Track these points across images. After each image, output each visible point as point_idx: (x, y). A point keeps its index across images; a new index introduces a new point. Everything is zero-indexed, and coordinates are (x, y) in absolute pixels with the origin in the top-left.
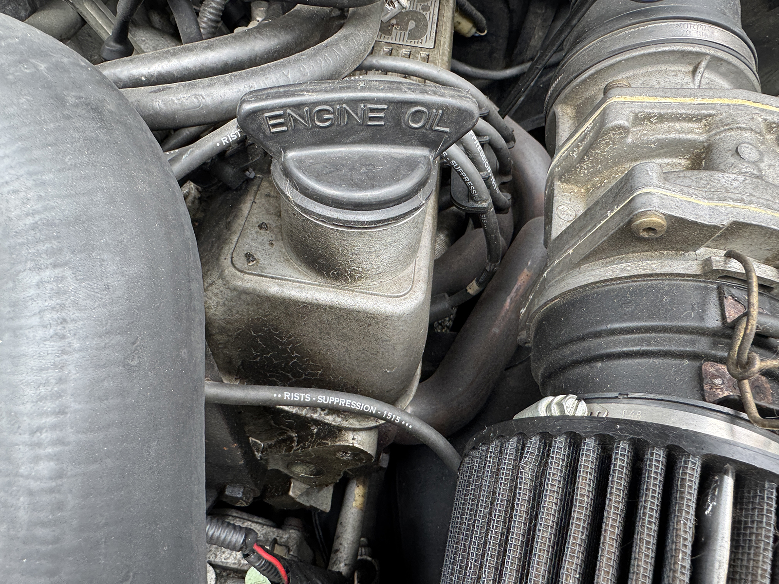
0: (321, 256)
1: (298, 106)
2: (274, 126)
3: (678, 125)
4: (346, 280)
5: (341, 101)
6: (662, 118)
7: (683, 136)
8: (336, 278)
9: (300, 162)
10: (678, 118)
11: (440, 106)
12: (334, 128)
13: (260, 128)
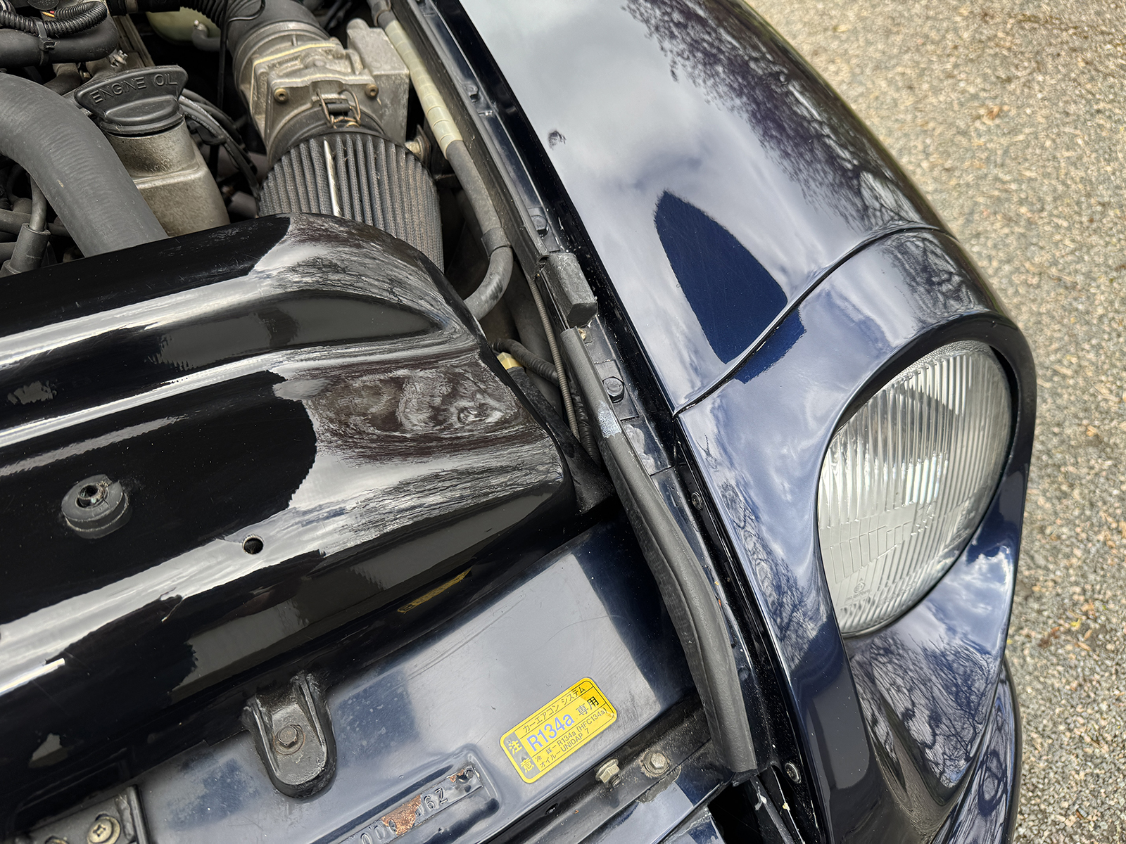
0: (146, 159)
1: (104, 86)
2: (96, 99)
3: (289, 64)
4: (164, 170)
5: (122, 80)
6: (280, 63)
7: (294, 68)
8: (159, 170)
9: (115, 114)
10: (287, 61)
11: (167, 72)
12: (124, 94)
13: (90, 102)
